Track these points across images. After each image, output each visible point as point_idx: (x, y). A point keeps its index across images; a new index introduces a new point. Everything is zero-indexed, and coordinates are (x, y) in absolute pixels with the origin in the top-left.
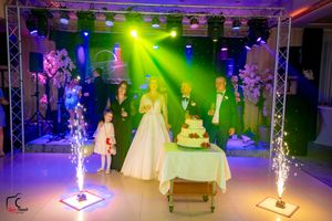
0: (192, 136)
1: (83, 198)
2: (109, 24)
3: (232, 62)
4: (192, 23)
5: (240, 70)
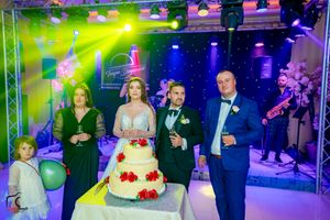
0: (124, 177)
2: (101, 18)
3: (270, 60)
4: (199, 9)
5: (281, 70)
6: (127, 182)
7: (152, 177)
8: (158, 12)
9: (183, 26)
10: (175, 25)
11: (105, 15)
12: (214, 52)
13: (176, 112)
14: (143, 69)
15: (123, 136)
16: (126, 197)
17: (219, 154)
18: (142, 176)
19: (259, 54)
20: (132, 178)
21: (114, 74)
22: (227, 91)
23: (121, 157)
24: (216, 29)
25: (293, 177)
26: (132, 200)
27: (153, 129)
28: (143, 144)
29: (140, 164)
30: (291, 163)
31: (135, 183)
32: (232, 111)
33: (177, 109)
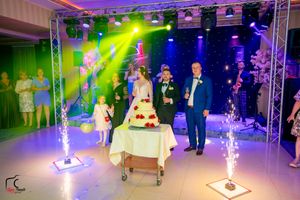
1: (68, 162)
2: (118, 24)
3: (243, 49)
4: (186, 16)
5: (252, 56)
6: (139, 119)
7: (152, 117)
8: (157, 18)
10: (168, 27)
11: (120, 21)
12: (200, 42)
16: (139, 126)
18: (147, 117)
19: (235, 44)
20: (142, 117)
23: (136, 108)
26: (142, 127)
28: (147, 101)
30: (252, 124)
31: (143, 120)
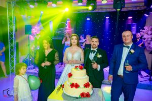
0: (73, 85)
2: (54, 5)
3: (136, 25)
5: (141, 30)
6: (74, 88)
7: (86, 86)
9: (94, 8)
10: (90, 8)
11: (56, 3)
12: (107, 21)
13: (94, 51)
14: (73, 30)
15: (69, 63)
16: (74, 96)
17: (122, 75)
18: (82, 86)
19: (130, 22)
20: (77, 86)
21: (59, 32)
22: (127, 41)
23: (70, 75)
24: (108, 10)
25: (149, 83)
26: (77, 98)
27: (83, 60)
28: (81, 68)
29: (80, 79)
30: (147, 76)
31: (78, 89)
32: (130, 52)
33: (95, 50)
